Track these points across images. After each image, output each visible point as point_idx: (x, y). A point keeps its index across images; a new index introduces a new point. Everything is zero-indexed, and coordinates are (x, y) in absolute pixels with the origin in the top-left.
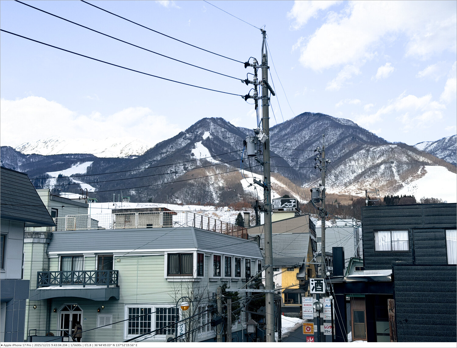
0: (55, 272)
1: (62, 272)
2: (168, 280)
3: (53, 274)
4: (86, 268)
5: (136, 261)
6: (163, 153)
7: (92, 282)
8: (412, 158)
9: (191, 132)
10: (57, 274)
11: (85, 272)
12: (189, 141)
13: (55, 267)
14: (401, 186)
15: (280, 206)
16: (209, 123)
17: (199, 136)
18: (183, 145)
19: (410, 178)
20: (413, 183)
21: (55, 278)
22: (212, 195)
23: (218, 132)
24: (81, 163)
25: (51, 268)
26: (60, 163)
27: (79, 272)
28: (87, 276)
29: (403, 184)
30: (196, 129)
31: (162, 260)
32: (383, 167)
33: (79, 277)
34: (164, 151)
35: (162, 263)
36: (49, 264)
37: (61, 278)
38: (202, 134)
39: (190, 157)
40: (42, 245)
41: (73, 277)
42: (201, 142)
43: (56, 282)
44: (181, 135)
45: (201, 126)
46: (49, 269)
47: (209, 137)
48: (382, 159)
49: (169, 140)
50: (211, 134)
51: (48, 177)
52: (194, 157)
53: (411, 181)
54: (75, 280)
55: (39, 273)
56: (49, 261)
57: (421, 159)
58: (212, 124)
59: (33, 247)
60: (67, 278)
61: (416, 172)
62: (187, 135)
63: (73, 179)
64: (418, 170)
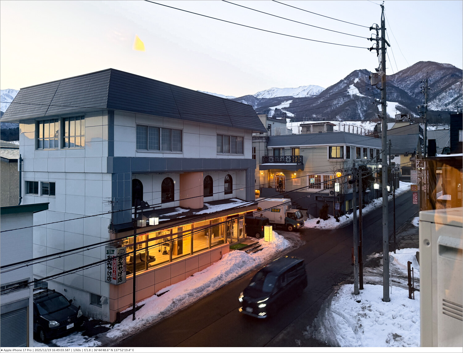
0: (271, 156)
1: (274, 156)
2: (330, 161)
3: (270, 157)
4: (286, 155)
5: (312, 151)
6: (331, 93)
7: (289, 161)
9: (347, 79)
10: (272, 157)
11: (285, 157)
12: (346, 85)
13: (271, 154)
15: (400, 119)
16: (358, 73)
17: (352, 81)
18: (342, 87)
21: (271, 160)
22: (360, 115)
23: (363, 78)
24: (286, 102)
25: (269, 155)
26: (276, 102)
27: (282, 156)
28: (286, 159)
30: (350, 77)
31: (326, 150)
33: (282, 159)
34: (331, 91)
35: (326, 152)
36: (268, 153)
37: (274, 160)
38: (354, 80)
39: (346, 94)
40: (264, 143)
41: (280, 159)
42: (353, 85)
43: (272, 162)
44: (341, 81)
45: (353, 75)
46: (268, 155)
47: (358, 81)
49: (334, 85)
50: (359, 79)
51: (270, 110)
52: (349, 94)
54: (281, 160)
55: (263, 157)
56: (268, 151)
58: (360, 74)
59: (259, 144)
60: (277, 159)
62: (345, 81)
63: (283, 110)
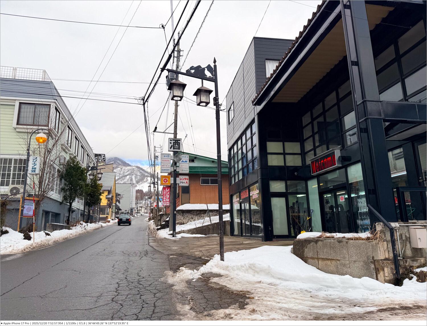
2: (17, 129)
8: (142, 173)
14: (136, 186)
19: (141, 183)
20: (142, 185)
29: (137, 185)
31: (12, 110)
32: (128, 177)
35: (11, 113)
48: (128, 173)
53: (141, 184)
57: (146, 174)
61: (143, 180)
64: (144, 179)
